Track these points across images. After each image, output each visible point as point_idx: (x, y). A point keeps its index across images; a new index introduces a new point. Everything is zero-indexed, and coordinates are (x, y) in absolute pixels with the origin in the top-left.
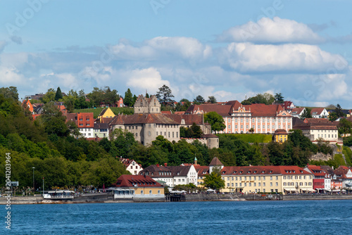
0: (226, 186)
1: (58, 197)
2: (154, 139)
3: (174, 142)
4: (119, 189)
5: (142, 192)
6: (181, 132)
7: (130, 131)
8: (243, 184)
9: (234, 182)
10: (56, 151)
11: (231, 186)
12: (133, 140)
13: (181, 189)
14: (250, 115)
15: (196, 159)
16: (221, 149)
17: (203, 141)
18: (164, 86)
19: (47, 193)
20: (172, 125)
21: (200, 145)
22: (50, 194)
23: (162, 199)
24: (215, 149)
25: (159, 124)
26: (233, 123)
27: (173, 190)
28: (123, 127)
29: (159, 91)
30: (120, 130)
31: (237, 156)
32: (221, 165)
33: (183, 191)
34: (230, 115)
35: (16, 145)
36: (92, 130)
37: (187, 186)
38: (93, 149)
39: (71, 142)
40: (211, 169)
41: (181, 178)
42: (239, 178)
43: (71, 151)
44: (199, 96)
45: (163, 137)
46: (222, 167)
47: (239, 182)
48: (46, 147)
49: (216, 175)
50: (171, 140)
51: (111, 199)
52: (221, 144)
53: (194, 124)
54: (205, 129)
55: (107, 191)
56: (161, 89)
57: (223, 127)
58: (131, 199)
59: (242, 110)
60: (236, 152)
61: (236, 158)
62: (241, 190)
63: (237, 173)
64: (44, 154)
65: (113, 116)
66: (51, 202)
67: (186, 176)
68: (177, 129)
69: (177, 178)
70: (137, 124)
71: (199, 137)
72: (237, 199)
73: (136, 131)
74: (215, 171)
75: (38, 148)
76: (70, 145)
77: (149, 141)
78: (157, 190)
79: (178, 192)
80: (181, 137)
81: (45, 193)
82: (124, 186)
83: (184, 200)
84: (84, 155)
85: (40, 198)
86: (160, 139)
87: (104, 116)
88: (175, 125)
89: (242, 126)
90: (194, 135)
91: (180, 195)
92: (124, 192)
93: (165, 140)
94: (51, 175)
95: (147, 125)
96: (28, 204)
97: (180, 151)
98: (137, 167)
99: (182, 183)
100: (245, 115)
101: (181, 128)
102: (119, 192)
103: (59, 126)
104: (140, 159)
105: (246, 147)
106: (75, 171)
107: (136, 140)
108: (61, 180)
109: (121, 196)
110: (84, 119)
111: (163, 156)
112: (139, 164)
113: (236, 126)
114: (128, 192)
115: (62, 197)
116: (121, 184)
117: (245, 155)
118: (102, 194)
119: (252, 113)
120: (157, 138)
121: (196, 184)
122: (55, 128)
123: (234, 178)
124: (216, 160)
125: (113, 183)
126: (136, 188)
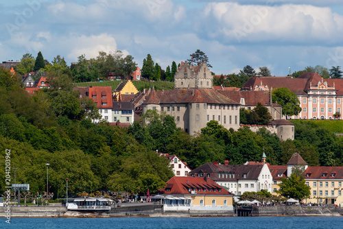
0: (312, 195)
1: (88, 208)
2: (204, 126)
3: (231, 130)
4: (170, 198)
5: (201, 201)
6: (241, 116)
7: (168, 113)
8: (336, 192)
9: (324, 189)
10: (69, 140)
11: (318, 195)
12: (174, 126)
13: (251, 199)
14: (334, 93)
15: (264, 155)
16: (299, 142)
17: (273, 130)
18: (198, 51)
19: (72, 202)
20: (228, 105)
21: (268, 135)
22: (78, 203)
23: (229, 212)
24: (289, 141)
25: (211, 104)
26: (310, 104)
27: (241, 199)
28: (159, 108)
29: (190, 58)
30: (154, 111)
31: (320, 152)
32: (304, 165)
33: (255, 201)
34: (305, 92)
35: (12, 131)
36: (110, 111)
37: (258, 194)
38: (120, 138)
39: (87, 127)
40: (290, 169)
41: (249, 183)
42: (330, 183)
43: (89, 142)
44: (248, 67)
45: (217, 123)
46: (306, 167)
47: (330, 189)
48: (56, 134)
49: (298, 178)
50: (227, 127)
51: (158, 212)
52: (298, 134)
53: (259, 105)
54: (275, 113)
55: (153, 200)
56: (193, 56)
57: (297, 111)
58: (188, 212)
59: (323, 86)
60: (319, 146)
61: (319, 154)
62: (333, 200)
63: (327, 176)
64: (52, 144)
65: (136, 92)
66: (78, 214)
67: (256, 179)
68: (235, 112)
69: (243, 183)
70: (179, 104)
71: (267, 124)
72: (328, 215)
73: (178, 113)
74: (296, 172)
75: (44, 135)
76: (86, 131)
77: (196, 129)
78: (222, 199)
79: (247, 202)
80: (241, 122)
81: (70, 202)
82: (177, 193)
83: (257, 214)
84: (107, 148)
85: (63, 209)
86: (213, 125)
87: (123, 92)
88: (232, 105)
89: (322, 110)
90: (260, 121)
91: (251, 207)
92: (176, 202)
93: (220, 127)
94: (72, 175)
95: (194, 105)
96: (46, 217)
97: (242, 144)
98: (180, 166)
99: (250, 190)
100: (327, 93)
101: (242, 110)
102: (170, 202)
103: (70, 105)
104: (184, 154)
105: (332, 139)
106: (99, 170)
107: (178, 126)
108: (85, 183)
109: (174, 208)
110: (99, 95)
111: (218, 149)
112: (183, 161)
113: (314, 110)
114: (182, 202)
115: (95, 208)
116: (172, 190)
117: (332, 151)
118: (145, 204)
119: (336, 91)
120: (209, 124)
121: (270, 190)
122: (64, 107)
123: (324, 183)
124: (297, 157)
125: (160, 189)
126: (193, 196)
